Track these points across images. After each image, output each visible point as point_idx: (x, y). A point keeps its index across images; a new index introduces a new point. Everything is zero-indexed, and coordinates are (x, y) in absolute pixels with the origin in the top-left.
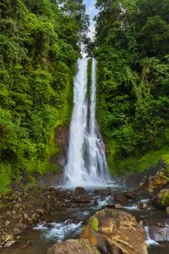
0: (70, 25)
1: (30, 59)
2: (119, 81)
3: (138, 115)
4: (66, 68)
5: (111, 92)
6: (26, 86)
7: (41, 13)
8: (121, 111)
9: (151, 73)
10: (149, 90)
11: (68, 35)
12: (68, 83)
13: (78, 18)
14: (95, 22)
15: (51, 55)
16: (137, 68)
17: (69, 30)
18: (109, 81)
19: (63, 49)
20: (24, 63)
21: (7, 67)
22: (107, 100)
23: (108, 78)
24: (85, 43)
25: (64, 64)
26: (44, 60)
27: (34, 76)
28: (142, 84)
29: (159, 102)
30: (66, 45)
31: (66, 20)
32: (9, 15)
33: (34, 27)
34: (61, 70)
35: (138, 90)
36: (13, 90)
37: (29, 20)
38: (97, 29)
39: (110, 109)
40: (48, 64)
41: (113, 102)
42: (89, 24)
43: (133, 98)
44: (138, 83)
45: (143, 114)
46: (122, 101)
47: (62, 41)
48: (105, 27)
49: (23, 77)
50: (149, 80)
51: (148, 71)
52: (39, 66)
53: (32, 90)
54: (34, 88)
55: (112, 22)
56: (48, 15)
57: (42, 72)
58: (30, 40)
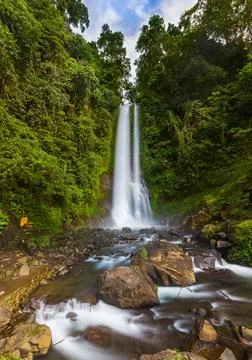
0: (111, 71)
1: (73, 106)
2: (162, 126)
3: (180, 160)
4: (109, 114)
5: (154, 138)
6: (70, 133)
7: (80, 58)
8: (164, 156)
9: (193, 117)
10: (191, 134)
11: (110, 80)
12: (111, 130)
13: (118, 62)
14: (136, 67)
15: (93, 102)
16: (179, 113)
17: (110, 74)
18: (152, 127)
19: (105, 95)
20: (66, 109)
21: (50, 113)
22: (150, 146)
23: (150, 124)
24: (127, 88)
25: (106, 110)
26: (86, 107)
27: (77, 123)
28: (185, 129)
29: (201, 146)
30: (108, 91)
31: (107, 65)
32: (49, 59)
33: (74, 71)
34: (104, 116)
35: (180, 134)
36: (57, 137)
37: (69, 65)
38: (138, 75)
39: (153, 155)
40: (90, 111)
41: (156, 148)
42: (130, 68)
43: (175, 143)
44: (181, 128)
45: (186, 158)
46: (165, 147)
47: (103, 86)
48: (147, 71)
49: (66, 123)
50: (191, 124)
51: (190, 114)
52: (81, 112)
53: (76, 137)
54: (78, 136)
55: (154, 64)
56: (89, 59)
57: (85, 118)
58: (71, 86)
